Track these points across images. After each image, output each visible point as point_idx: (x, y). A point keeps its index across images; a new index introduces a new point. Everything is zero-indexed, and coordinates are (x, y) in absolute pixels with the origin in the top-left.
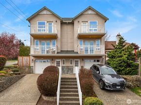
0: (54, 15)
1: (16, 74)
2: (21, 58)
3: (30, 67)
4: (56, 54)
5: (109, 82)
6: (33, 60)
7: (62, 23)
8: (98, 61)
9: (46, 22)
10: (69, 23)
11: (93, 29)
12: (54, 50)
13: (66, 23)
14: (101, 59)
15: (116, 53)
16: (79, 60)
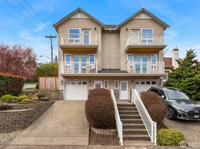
0: (92, 20)
1: (43, 100)
2: (43, 79)
3: (58, 91)
4: (96, 74)
5: (183, 109)
6: (62, 82)
7: (104, 32)
8: (154, 83)
9: (80, 29)
10: (113, 32)
11: (147, 39)
12: (93, 68)
13: (108, 32)
14: (157, 81)
15: (184, 72)
16: (127, 82)
